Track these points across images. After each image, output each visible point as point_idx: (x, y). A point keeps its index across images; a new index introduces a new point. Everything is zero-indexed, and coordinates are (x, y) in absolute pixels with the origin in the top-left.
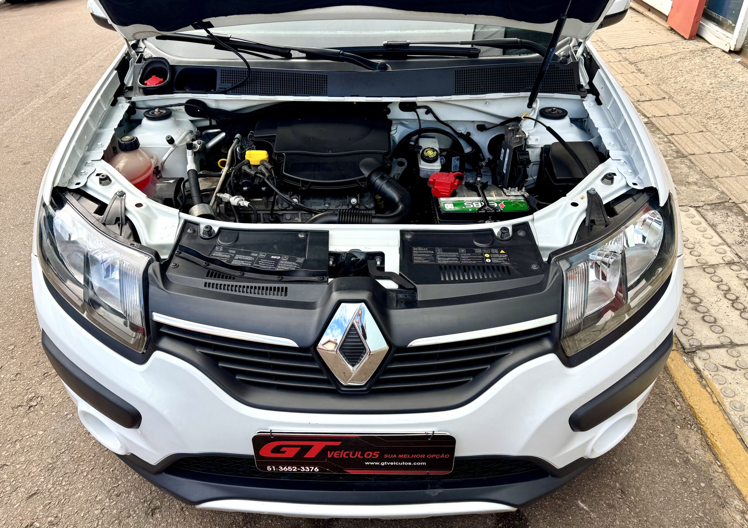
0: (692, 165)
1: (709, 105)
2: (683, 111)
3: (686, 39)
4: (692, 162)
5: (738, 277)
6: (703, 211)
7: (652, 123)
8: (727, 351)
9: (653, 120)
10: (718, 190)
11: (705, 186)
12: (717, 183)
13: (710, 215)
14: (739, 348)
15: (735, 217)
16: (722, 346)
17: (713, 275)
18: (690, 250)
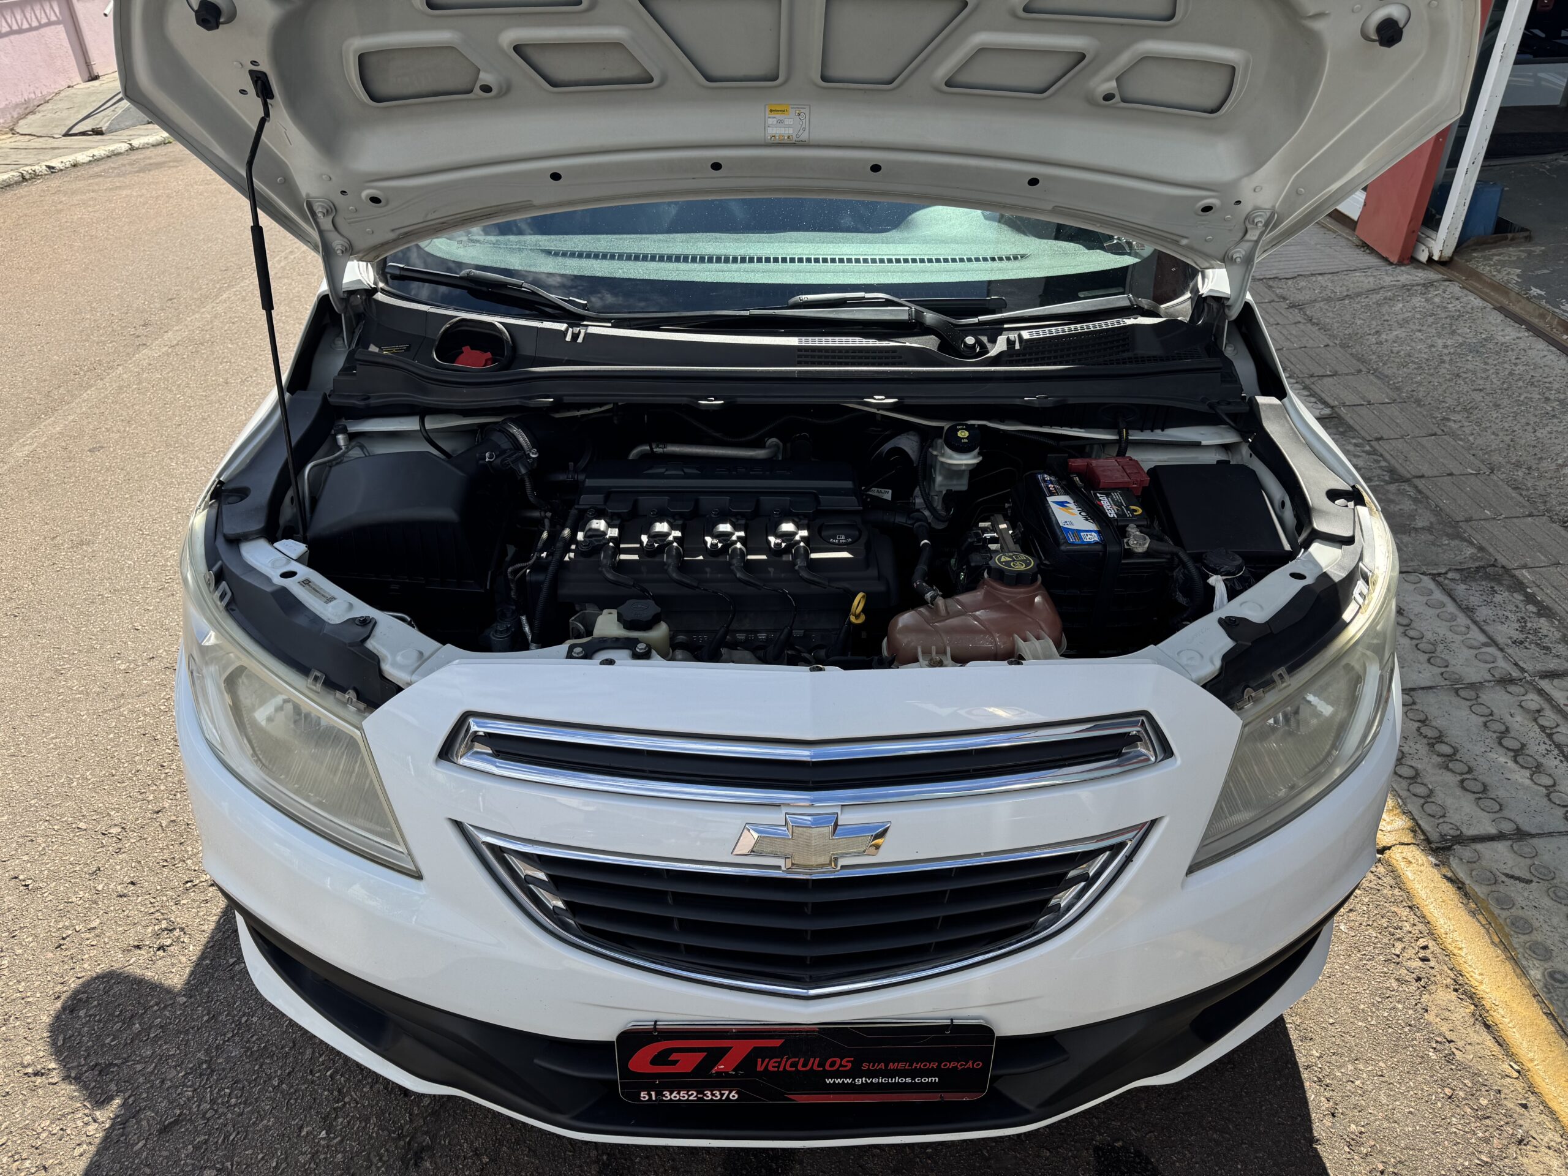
0: (1421, 498)
1: (1444, 386)
2: (1396, 396)
3: (1391, 264)
4: (1420, 492)
5: (1522, 707)
6: (1446, 582)
7: (1339, 418)
8: (1512, 846)
9: (1343, 411)
10: (1472, 543)
11: (1448, 535)
12: (1469, 530)
13: (1461, 589)
14: (1535, 841)
15: (1507, 594)
16: (1500, 837)
17: (1474, 702)
18: (1427, 656)
